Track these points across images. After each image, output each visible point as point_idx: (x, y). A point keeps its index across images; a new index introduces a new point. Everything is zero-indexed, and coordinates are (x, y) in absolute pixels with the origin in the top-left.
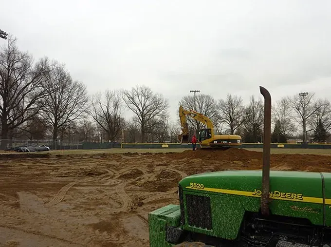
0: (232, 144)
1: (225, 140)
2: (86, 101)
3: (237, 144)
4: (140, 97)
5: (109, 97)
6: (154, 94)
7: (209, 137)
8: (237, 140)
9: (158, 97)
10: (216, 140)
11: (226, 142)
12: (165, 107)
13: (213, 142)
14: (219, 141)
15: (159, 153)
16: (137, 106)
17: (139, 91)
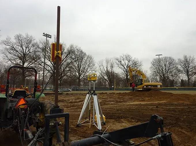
0: (154, 88)
1: (150, 86)
2: (94, 65)
3: (157, 88)
4: (125, 60)
5: (107, 62)
6: (133, 59)
7: (142, 84)
8: (157, 85)
9: (136, 60)
10: (145, 86)
11: (150, 87)
12: (140, 66)
13: (143, 87)
14: (147, 86)
15: (119, 93)
16: (123, 66)
17: (125, 57)
